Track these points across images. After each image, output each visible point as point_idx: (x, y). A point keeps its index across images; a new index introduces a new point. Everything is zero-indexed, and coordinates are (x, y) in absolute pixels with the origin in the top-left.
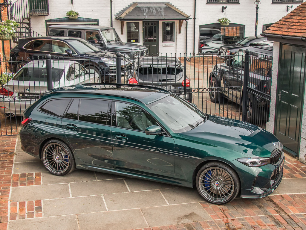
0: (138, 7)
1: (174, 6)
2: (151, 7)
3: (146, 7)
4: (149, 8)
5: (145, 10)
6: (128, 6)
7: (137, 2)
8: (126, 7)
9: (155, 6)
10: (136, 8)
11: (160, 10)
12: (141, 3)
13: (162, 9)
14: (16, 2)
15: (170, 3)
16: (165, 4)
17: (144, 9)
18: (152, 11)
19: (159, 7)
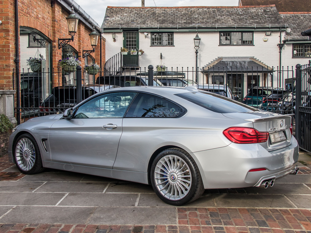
0: (223, 61)
1: (258, 60)
2: (236, 62)
3: (230, 61)
4: (233, 62)
5: (230, 64)
6: (213, 60)
7: (222, 57)
8: (211, 62)
9: (239, 60)
10: (220, 61)
11: (244, 63)
12: (226, 58)
13: (247, 63)
14: (112, 58)
15: (254, 58)
16: (250, 59)
17: (228, 63)
18: (236, 65)
19: (244, 61)
